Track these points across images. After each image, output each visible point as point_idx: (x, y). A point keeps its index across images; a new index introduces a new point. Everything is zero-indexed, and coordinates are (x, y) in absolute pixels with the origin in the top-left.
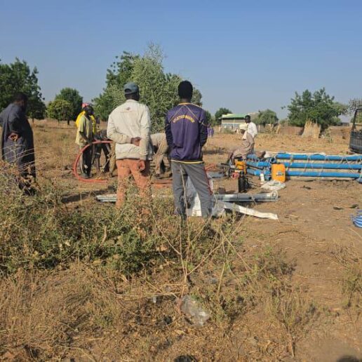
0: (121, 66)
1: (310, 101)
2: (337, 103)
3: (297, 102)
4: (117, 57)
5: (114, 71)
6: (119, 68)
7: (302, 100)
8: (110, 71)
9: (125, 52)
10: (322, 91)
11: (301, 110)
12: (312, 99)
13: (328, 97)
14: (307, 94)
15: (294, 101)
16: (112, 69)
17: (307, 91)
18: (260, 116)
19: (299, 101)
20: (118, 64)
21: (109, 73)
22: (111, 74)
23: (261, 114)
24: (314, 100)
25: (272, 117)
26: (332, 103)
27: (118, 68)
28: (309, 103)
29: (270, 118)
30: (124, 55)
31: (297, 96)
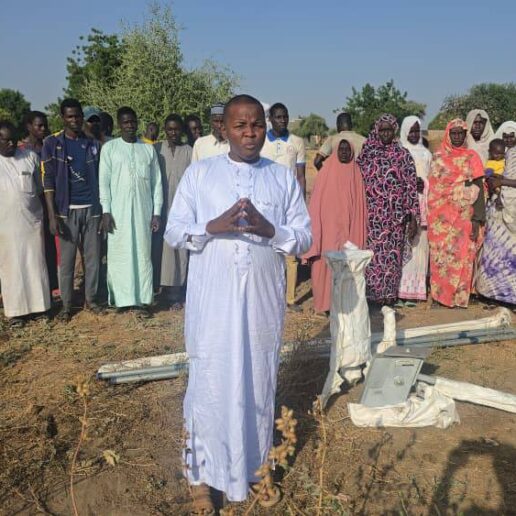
0: (89, 53)
1: (373, 99)
2: (411, 102)
3: (355, 102)
4: (82, 38)
5: (79, 60)
6: (86, 56)
7: (362, 99)
8: (72, 61)
9: (94, 30)
10: (389, 85)
11: (361, 113)
12: (376, 97)
13: (398, 93)
14: (368, 90)
15: (352, 101)
16: (75, 58)
17: (368, 86)
18: (302, 124)
19: (358, 100)
20: (84, 48)
21: (70, 64)
22: (75, 66)
23: (304, 121)
24: (379, 98)
25: (319, 125)
26: (404, 102)
27: (84, 56)
28: (373, 103)
29: (316, 127)
30: (93, 35)
31: (355, 93)
